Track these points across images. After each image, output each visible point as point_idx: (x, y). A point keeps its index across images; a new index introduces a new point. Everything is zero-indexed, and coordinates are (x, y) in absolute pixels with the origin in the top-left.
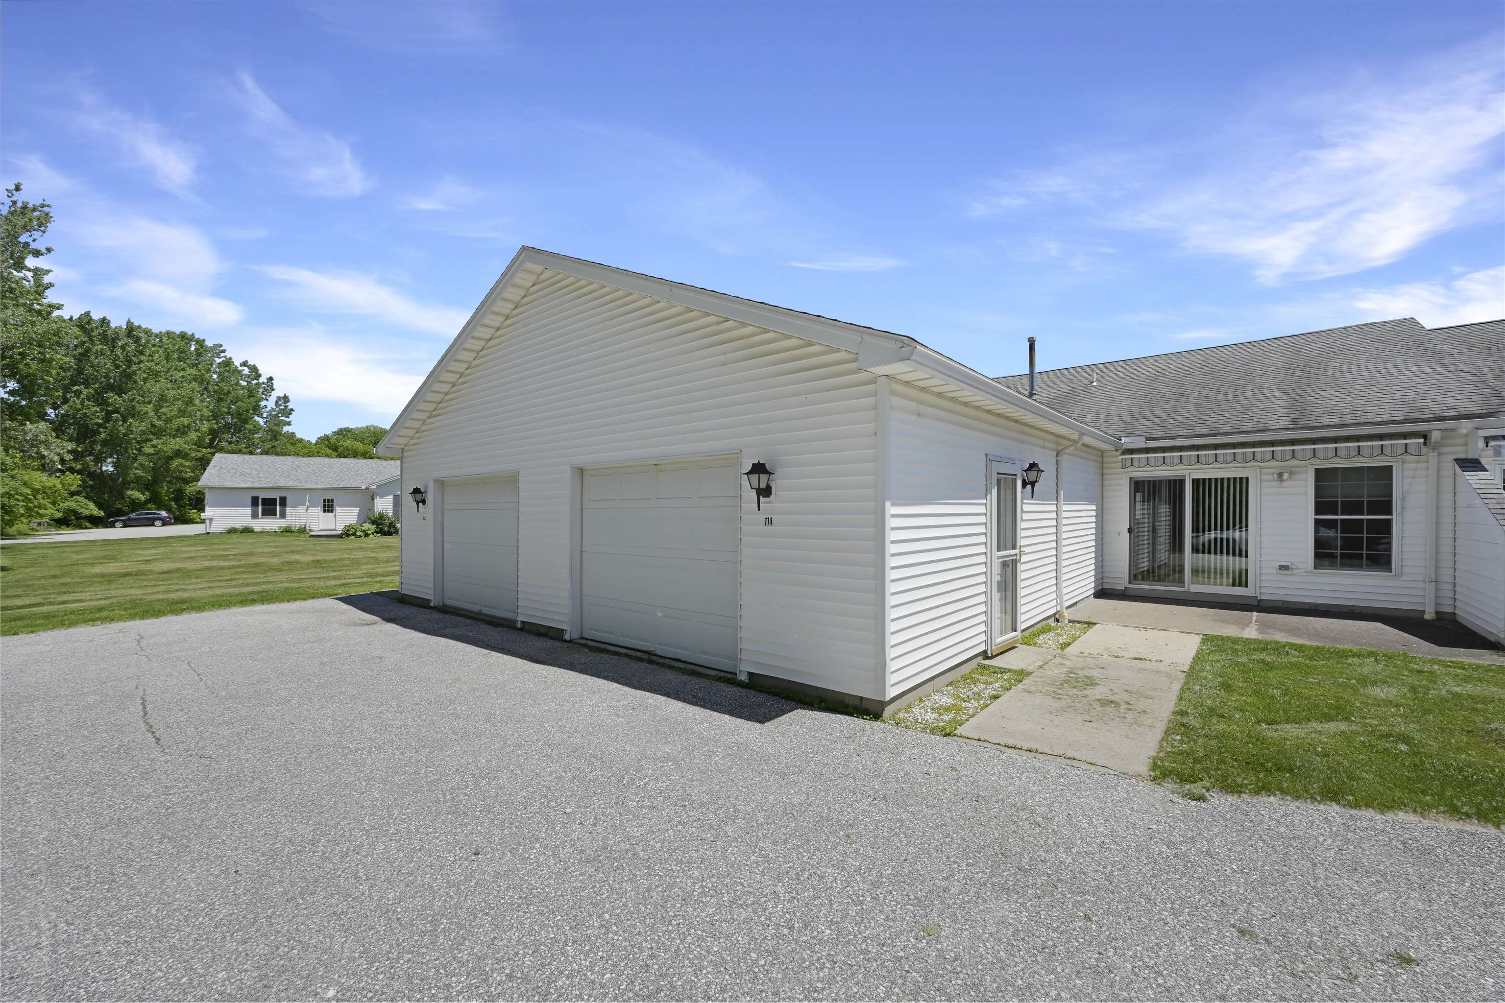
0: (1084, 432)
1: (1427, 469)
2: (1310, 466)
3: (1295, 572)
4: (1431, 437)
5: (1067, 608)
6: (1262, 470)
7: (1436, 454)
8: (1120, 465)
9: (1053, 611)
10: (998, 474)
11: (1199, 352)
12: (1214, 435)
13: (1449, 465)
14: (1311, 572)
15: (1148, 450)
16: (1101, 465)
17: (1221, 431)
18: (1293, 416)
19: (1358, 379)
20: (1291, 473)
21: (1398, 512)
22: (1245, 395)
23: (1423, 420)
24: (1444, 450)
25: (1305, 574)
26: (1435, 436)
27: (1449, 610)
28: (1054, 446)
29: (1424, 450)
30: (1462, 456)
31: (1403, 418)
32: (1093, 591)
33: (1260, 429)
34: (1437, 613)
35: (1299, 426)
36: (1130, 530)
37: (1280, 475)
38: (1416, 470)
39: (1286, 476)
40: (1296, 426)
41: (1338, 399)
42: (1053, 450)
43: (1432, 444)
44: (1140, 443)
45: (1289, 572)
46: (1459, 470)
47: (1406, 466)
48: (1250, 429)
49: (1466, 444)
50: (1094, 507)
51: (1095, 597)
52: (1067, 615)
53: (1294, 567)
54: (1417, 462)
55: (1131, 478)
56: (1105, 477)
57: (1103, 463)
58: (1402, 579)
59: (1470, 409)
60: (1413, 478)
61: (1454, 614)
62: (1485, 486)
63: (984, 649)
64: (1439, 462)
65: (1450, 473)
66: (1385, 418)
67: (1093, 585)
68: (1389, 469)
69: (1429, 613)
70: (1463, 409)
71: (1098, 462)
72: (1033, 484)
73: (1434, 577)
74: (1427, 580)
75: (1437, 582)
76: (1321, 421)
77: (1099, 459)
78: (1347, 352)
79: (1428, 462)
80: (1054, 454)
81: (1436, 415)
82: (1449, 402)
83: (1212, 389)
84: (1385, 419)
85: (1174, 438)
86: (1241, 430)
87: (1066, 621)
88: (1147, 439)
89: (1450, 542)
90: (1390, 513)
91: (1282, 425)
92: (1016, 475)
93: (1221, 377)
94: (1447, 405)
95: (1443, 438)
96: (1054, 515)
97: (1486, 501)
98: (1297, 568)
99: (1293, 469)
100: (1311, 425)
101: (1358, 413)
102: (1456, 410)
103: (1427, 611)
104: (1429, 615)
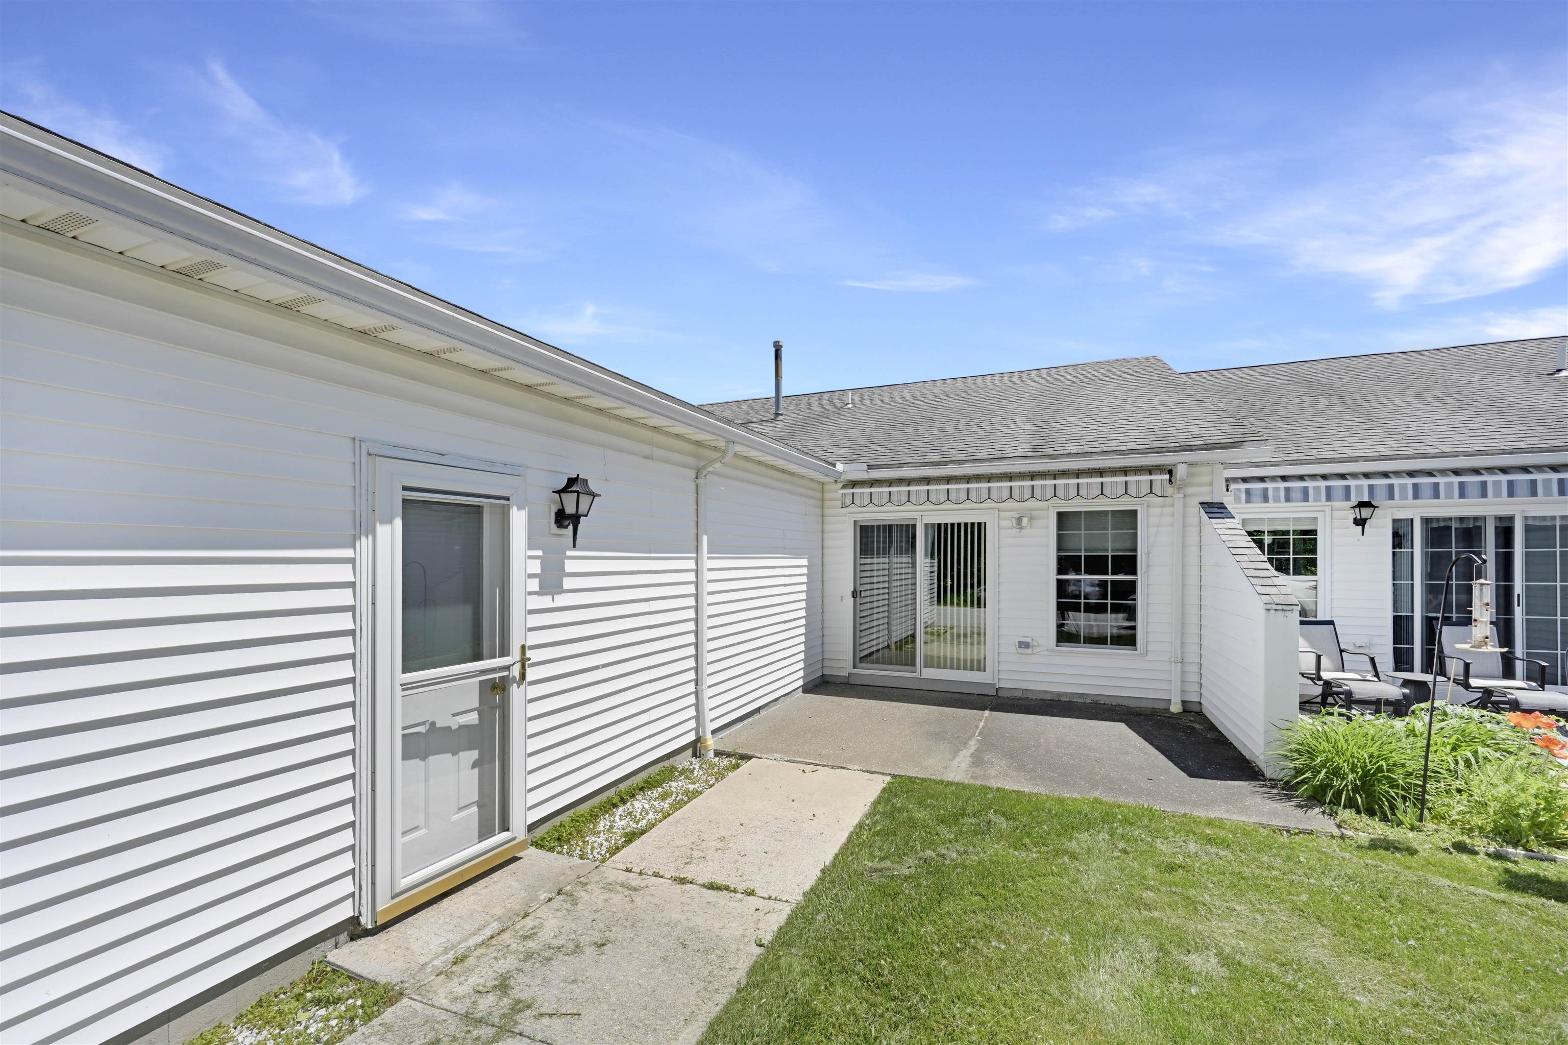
0: (734, 439)
1: (1173, 515)
2: (1051, 509)
3: (1036, 650)
4: (1176, 474)
5: (714, 732)
6: (1001, 513)
7: (1181, 496)
8: (839, 503)
9: (691, 737)
10: (405, 488)
11: (964, 380)
12: (945, 464)
13: (1196, 512)
14: (1053, 651)
15: (873, 483)
16: (820, 503)
17: (953, 459)
18: (1035, 443)
19: (1105, 406)
20: (1031, 519)
21: (1143, 571)
22: (993, 420)
23: (1169, 450)
24: (1190, 490)
25: (1047, 653)
26: (1181, 471)
27: (1195, 698)
28: (691, 461)
29: (1170, 490)
30: (1207, 499)
31: (1148, 446)
32: (801, 683)
33: (996, 456)
34: (1184, 703)
35: (1039, 454)
36: (854, 594)
37: (1019, 520)
38: (1161, 515)
39: (1025, 521)
40: (1035, 454)
41: (1084, 425)
42: (690, 467)
43: (1178, 483)
44: (861, 473)
45: (1029, 651)
46: (1205, 517)
47: (1152, 510)
48: (985, 457)
49: (1211, 484)
50: (805, 562)
51: (804, 691)
52: (711, 742)
53: (1035, 643)
54: (1163, 506)
55: (855, 522)
56: (827, 519)
57: (823, 500)
58: (1147, 658)
59: (1216, 438)
60: (1159, 526)
61: (1200, 703)
62: (1234, 538)
63: (350, 914)
64: (1185, 506)
65: (1195, 520)
66: (1130, 446)
67: (801, 673)
68: (1134, 513)
69: (1175, 703)
70: (1208, 438)
71: (813, 498)
72: (575, 519)
73: (1180, 657)
74: (1172, 660)
75: (1182, 662)
76: (1063, 448)
77: (819, 495)
78: (1098, 382)
79: (1173, 506)
80: (692, 474)
81: (1182, 444)
82: (1194, 430)
83: (962, 414)
84: (1129, 448)
85: (901, 465)
86: (975, 458)
87: (711, 754)
88: (870, 467)
89: (1195, 610)
90: (1134, 573)
91: (1020, 453)
92: (508, 499)
93: (975, 402)
94: (1192, 433)
95: (1189, 475)
96: (691, 577)
97: (1238, 558)
98: (1038, 645)
99: (1033, 513)
100: (1052, 453)
101: (1101, 441)
102: (1201, 439)
103: (1173, 701)
104: (1176, 708)
